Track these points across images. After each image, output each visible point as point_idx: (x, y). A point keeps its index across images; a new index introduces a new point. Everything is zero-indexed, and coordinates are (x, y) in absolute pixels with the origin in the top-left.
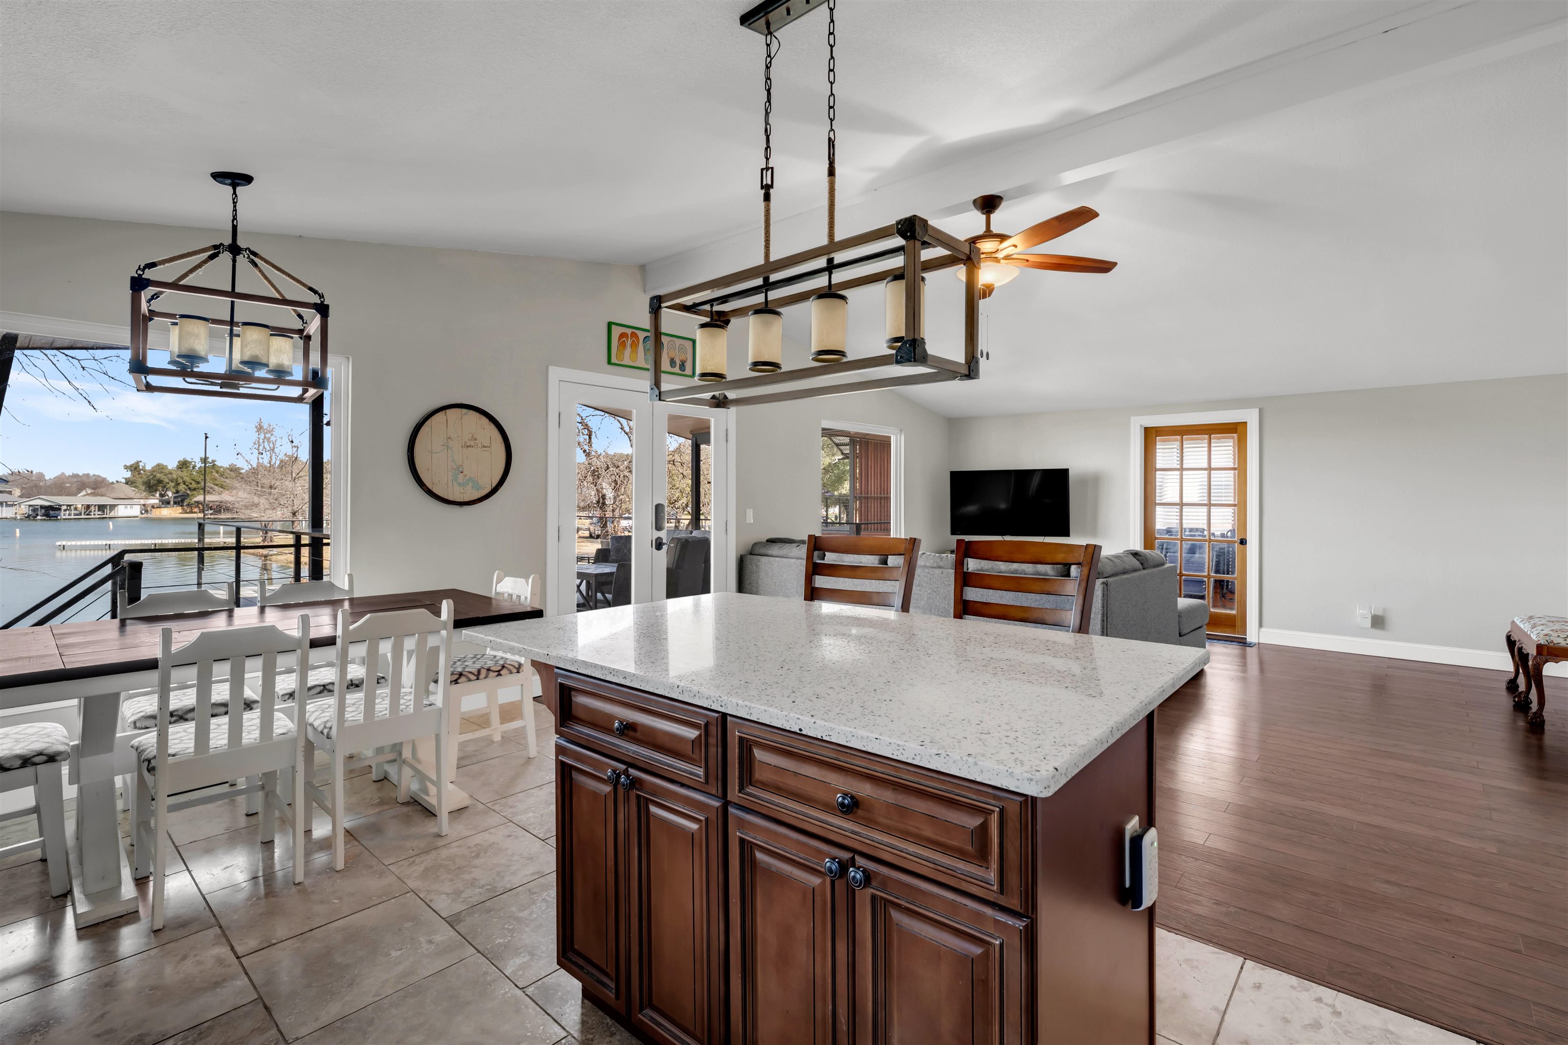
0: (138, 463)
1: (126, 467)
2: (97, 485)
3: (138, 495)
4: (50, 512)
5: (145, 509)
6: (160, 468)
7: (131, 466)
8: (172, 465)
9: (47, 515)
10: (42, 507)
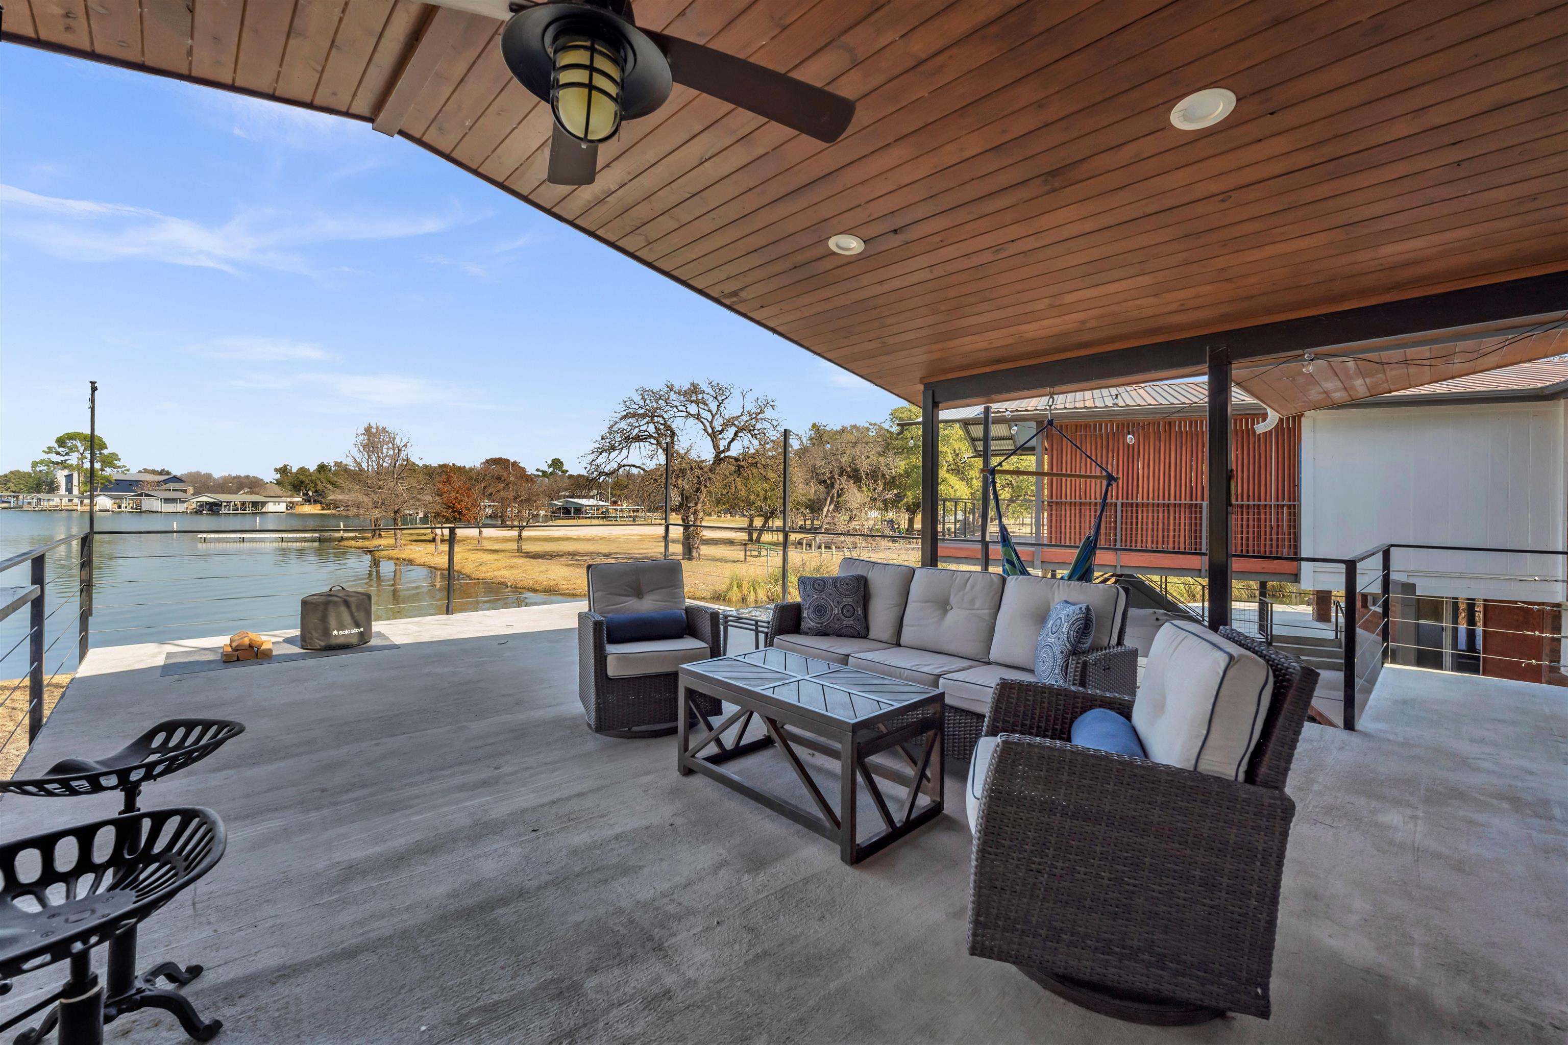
0: (285, 466)
1: (276, 470)
2: (252, 484)
3: (285, 494)
4: (214, 508)
5: (290, 506)
6: (303, 470)
7: (281, 469)
8: (312, 468)
9: (211, 510)
10: (208, 503)
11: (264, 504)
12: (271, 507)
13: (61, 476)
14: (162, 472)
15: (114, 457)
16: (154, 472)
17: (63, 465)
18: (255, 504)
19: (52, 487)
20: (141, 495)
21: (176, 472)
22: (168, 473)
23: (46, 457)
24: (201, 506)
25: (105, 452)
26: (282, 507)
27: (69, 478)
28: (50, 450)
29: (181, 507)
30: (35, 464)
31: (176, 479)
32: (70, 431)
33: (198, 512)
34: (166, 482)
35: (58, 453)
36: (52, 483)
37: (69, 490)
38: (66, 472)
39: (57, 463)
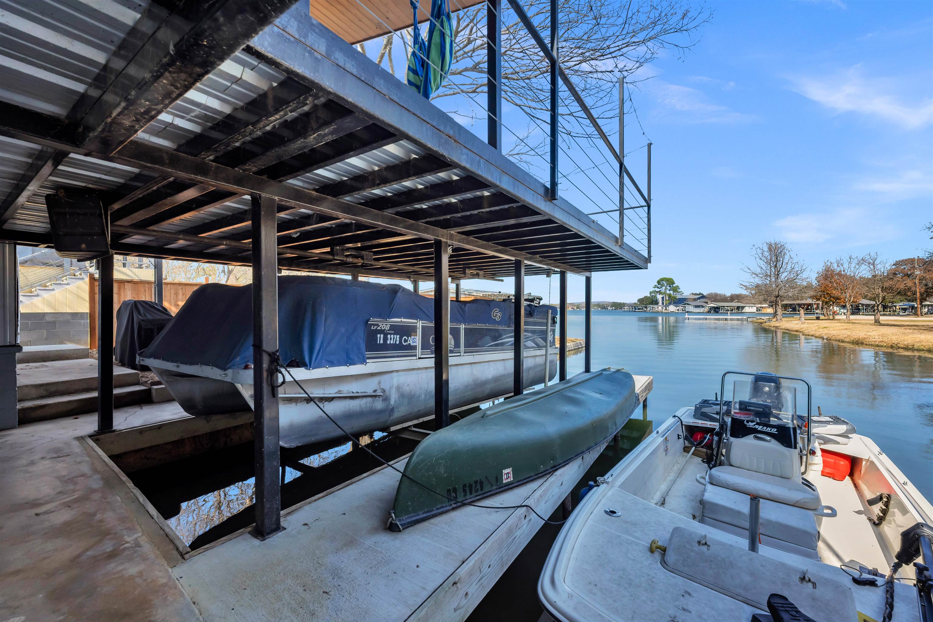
11: (743, 308)
12: (747, 310)
13: (659, 297)
14: (700, 294)
15: (677, 287)
16: (696, 294)
17: (660, 293)
18: (738, 308)
19: (657, 303)
20: (685, 304)
21: (705, 294)
22: (702, 294)
23: (654, 289)
24: (710, 309)
25: (674, 285)
26: (754, 310)
27: (663, 298)
28: (655, 286)
29: (702, 310)
30: (651, 293)
31: (703, 297)
32: (662, 277)
33: (709, 312)
34: (699, 298)
35: (658, 288)
36: (657, 300)
37: (663, 304)
38: (662, 296)
39: (657, 292)
